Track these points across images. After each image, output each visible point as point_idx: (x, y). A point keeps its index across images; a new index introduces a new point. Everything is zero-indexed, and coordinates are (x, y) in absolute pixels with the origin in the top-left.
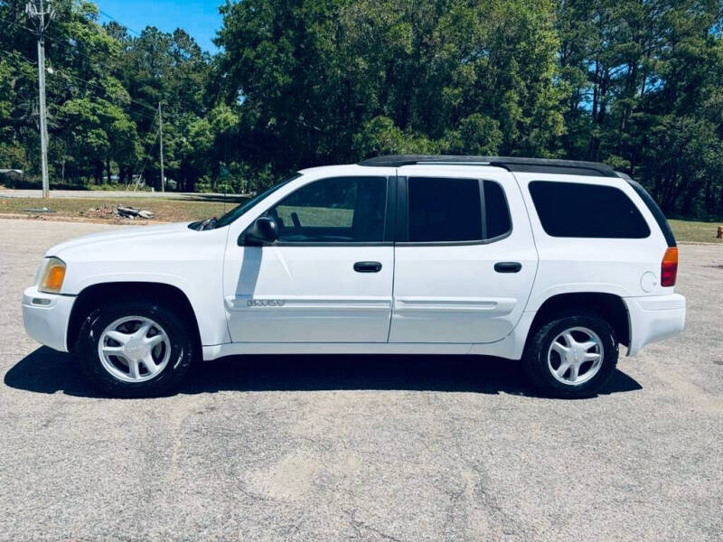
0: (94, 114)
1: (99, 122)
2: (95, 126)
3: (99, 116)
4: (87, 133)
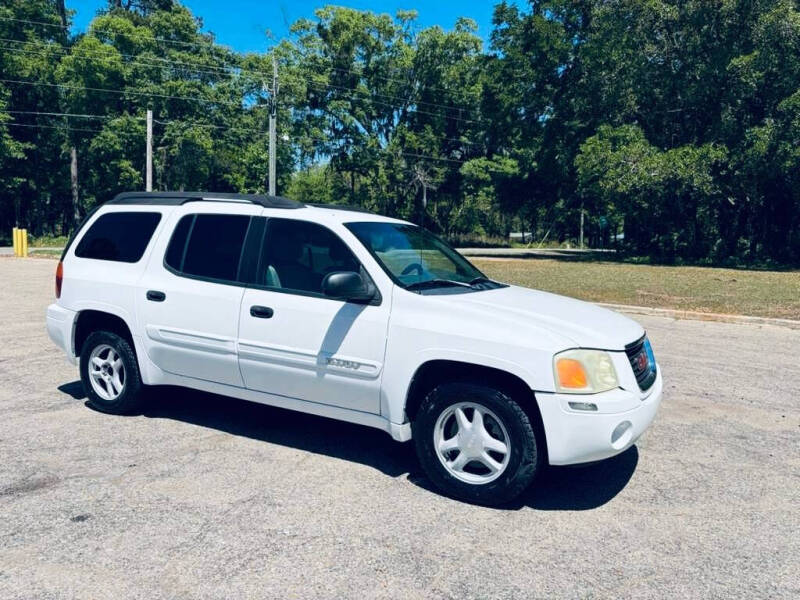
0: (487, 171)
1: (490, 179)
3: (491, 173)
4: (477, 192)
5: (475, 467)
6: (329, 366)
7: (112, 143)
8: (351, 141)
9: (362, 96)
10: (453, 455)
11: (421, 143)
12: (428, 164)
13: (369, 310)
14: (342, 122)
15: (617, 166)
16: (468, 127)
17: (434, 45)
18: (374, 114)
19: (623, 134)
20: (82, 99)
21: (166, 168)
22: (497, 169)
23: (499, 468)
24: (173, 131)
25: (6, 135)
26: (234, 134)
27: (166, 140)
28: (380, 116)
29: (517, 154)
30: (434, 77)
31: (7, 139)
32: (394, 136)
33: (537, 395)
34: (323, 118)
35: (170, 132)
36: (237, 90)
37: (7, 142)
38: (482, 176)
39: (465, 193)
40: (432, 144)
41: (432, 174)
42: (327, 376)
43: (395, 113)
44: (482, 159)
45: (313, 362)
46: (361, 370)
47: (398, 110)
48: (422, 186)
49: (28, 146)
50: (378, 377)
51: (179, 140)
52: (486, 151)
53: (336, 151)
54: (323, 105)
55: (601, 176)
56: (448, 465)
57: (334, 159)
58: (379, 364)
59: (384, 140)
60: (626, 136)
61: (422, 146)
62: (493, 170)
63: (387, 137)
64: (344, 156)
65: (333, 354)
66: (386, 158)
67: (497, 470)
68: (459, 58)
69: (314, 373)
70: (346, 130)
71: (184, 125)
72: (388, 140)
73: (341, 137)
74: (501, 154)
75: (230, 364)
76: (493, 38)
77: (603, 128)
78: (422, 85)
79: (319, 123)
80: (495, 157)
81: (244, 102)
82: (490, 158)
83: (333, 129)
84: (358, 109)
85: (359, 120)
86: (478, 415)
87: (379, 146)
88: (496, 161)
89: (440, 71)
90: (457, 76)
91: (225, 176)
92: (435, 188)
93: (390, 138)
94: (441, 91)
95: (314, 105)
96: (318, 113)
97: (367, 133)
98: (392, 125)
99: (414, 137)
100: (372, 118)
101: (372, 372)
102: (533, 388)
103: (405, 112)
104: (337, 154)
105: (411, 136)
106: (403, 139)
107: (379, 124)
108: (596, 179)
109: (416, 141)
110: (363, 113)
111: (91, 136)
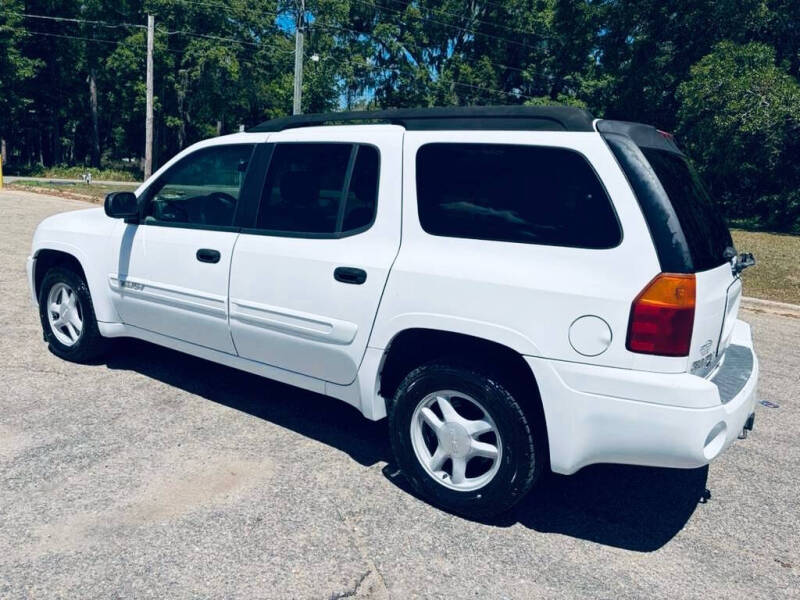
7: (128, 62)
8: (398, 72)
9: (412, 19)
14: (389, 51)
15: (740, 96)
18: (425, 41)
19: (749, 54)
20: (98, 12)
21: (187, 94)
24: (196, 51)
25: (12, 49)
26: (264, 57)
27: (187, 62)
28: (432, 45)
29: (586, 94)
31: (12, 53)
32: (447, 67)
34: (368, 44)
35: (192, 52)
36: (270, 6)
37: (11, 58)
43: (450, 41)
44: (545, 98)
47: (452, 39)
49: (37, 63)
51: (201, 61)
52: (550, 90)
53: (381, 83)
54: (368, 30)
55: (719, 108)
57: (378, 93)
59: (435, 72)
60: (753, 57)
63: (438, 68)
64: (389, 89)
66: (436, 92)
70: (392, 60)
71: (207, 43)
72: (440, 73)
73: (387, 67)
74: (567, 93)
77: (723, 45)
78: (481, 10)
79: (364, 51)
80: (560, 96)
81: (277, 21)
82: (554, 97)
83: (379, 58)
84: (407, 34)
85: (407, 47)
87: (430, 80)
88: (561, 101)
91: (267, 110)
93: (442, 70)
95: (359, 28)
96: (362, 38)
97: (415, 64)
98: (446, 57)
99: (470, 70)
100: (424, 46)
103: (460, 40)
104: (382, 87)
105: (465, 68)
106: (456, 72)
107: (430, 55)
108: (711, 114)
109: (472, 74)
110: (411, 38)
111: (106, 55)
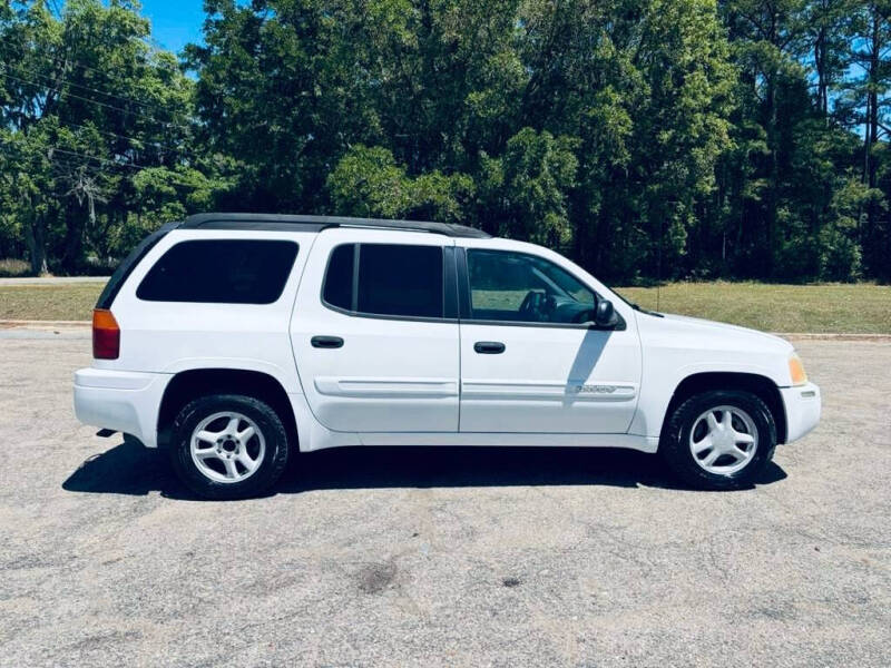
0: (170, 184)
1: (175, 193)
2: (170, 198)
3: (175, 186)
4: (160, 207)
5: (726, 460)
6: (581, 394)
10: (703, 454)
11: (82, 143)
12: (94, 168)
13: (615, 335)
16: (141, 127)
17: (89, 19)
22: (183, 181)
23: (748, 456)
30: (89, 59)
33: (782, 390)
38: (165, 189)
39: (145, 209)
40: (97, 144)
41: (99, 182)
42: (576, 404)
45: (561, 392)
46: (617, 393)
48: (87, 196)
50: (633, 397)
56: (702, 463)
58: (636, 385)
61: (82, 146)
62: (178, 182)
65: (584, 381)
67: (745, 458)
68: (123, 41)
69: (560, 404)
75: (448, 408)
76: (207, 28)
86: (728, 416)
89: (98, 54)
90: (121, 62)
92: (105, 201)
94: (101, 78)
101: (629, 393)
102: (779, 384)
